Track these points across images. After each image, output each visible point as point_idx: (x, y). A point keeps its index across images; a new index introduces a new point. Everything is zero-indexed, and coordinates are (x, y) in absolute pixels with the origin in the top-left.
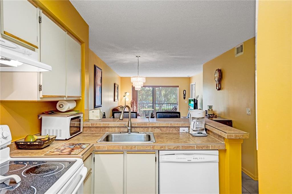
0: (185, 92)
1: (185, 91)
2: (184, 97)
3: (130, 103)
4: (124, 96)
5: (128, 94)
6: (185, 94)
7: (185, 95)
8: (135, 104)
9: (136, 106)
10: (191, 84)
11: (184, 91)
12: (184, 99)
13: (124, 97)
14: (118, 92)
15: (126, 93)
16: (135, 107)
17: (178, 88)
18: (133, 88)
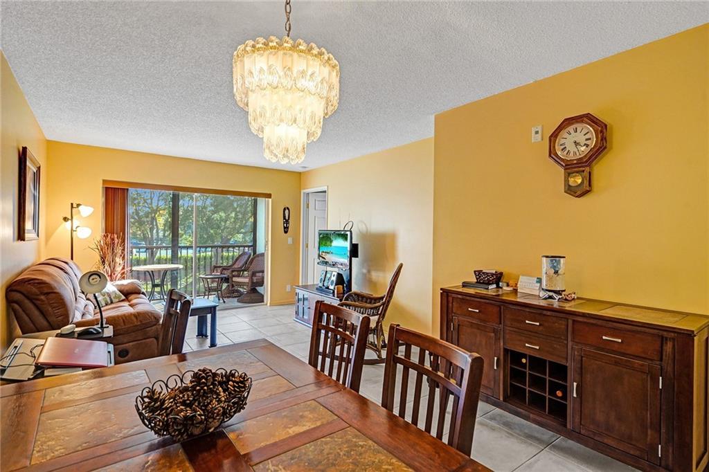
0: (287, 211)
1: (288, 209)
2: (285, 228)
3: (95, 247)
4: (65, 219)
5: (85, 211)
6: (287, 218)
7: (287, 221)
10: (302, 191)
11: (285, 209)
12: (286, 232)
13: (68, 223)
14: (36, 200)
15: (78, 205)
17: (270, 200)
18: (107, 189)
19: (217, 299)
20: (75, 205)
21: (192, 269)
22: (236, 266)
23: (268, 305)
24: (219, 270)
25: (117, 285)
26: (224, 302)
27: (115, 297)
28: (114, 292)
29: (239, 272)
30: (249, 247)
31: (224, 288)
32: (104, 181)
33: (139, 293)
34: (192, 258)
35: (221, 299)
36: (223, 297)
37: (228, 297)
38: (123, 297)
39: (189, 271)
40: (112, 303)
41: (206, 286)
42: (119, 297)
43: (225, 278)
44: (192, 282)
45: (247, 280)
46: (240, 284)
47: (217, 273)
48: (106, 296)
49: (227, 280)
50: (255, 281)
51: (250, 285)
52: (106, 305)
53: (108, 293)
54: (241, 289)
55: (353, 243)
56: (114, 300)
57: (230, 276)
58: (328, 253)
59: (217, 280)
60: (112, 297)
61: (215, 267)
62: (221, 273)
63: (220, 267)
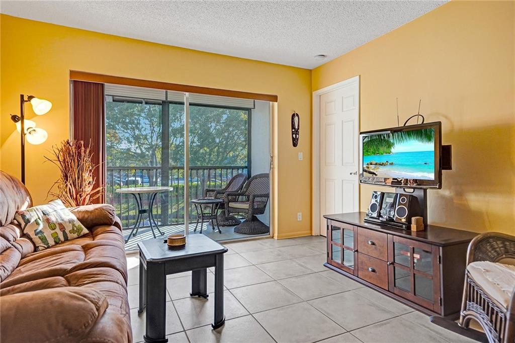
0: (296, 118)
1: (297, 115)
2: (294, 139)
3: (55, 158)
4: (15, 118)
5: (40, 106)
6: (297, 128)
7: (295, 131)
8: (87, 162)
9: (96, 174)
10: (314, 93)
11: (293, 116)
12: (295, 145)
13: (19, 124)
15: (30, 98)
16: (87, 177)
17: (276, 104)
18: (75, 83)
19: (211, 227)
20: (26, 98)
21: (183, 196)
22: (230, 190)
23: (276, 237)
24: (213, 194)
25: (79, 212)
26: (220, 232)
27: (73, 231)
28: (71, 221)
29: (234, 197)
30: (243, 168)
31: (219, 214)
32: (72, 73)
33: (110, 224)
34: (183, 187)
35: (216, 227)
36: (218, 226)
37: (224, 226)
38: (86, 231)
39: (181, 198)
40: (66, 239)
41: (200, 212)
42: (79, 230)
43: (220, 202)
44: (183, 207)
45: (246, 206)
46: (237, 210)
47: (211, 198)
48: (58, 230)
49: (222, 205)
50: (256, 207)
51: (250, 212)
52: (57, 243)
53: (60, 224)
54: (236, 216)
55: (443, 144)
56: (70, 236)
57: (226, 200)
58: (382, 165)
59: (211, 205)
60: (67, 231)
61: (208, 191)
62: (216, 198)
63: (213, 191)
